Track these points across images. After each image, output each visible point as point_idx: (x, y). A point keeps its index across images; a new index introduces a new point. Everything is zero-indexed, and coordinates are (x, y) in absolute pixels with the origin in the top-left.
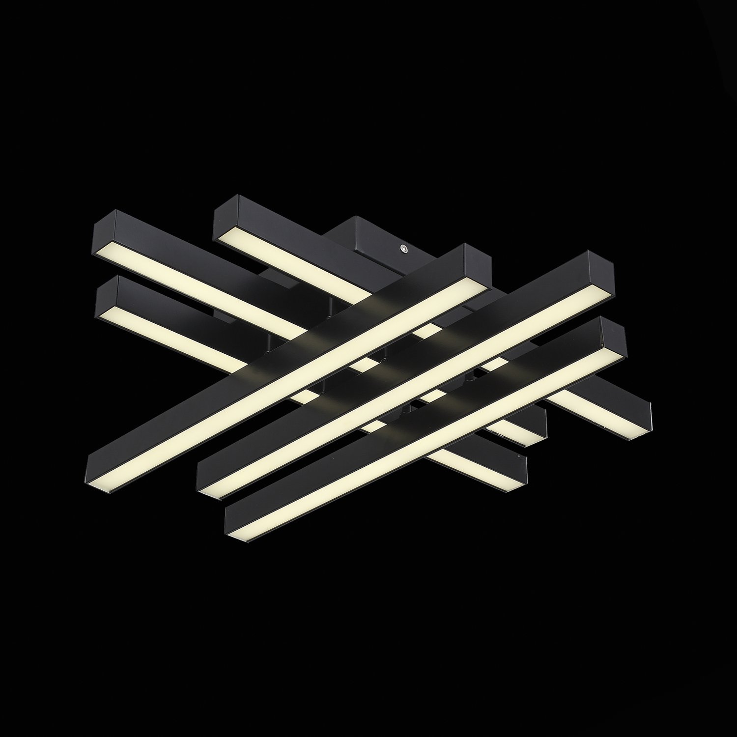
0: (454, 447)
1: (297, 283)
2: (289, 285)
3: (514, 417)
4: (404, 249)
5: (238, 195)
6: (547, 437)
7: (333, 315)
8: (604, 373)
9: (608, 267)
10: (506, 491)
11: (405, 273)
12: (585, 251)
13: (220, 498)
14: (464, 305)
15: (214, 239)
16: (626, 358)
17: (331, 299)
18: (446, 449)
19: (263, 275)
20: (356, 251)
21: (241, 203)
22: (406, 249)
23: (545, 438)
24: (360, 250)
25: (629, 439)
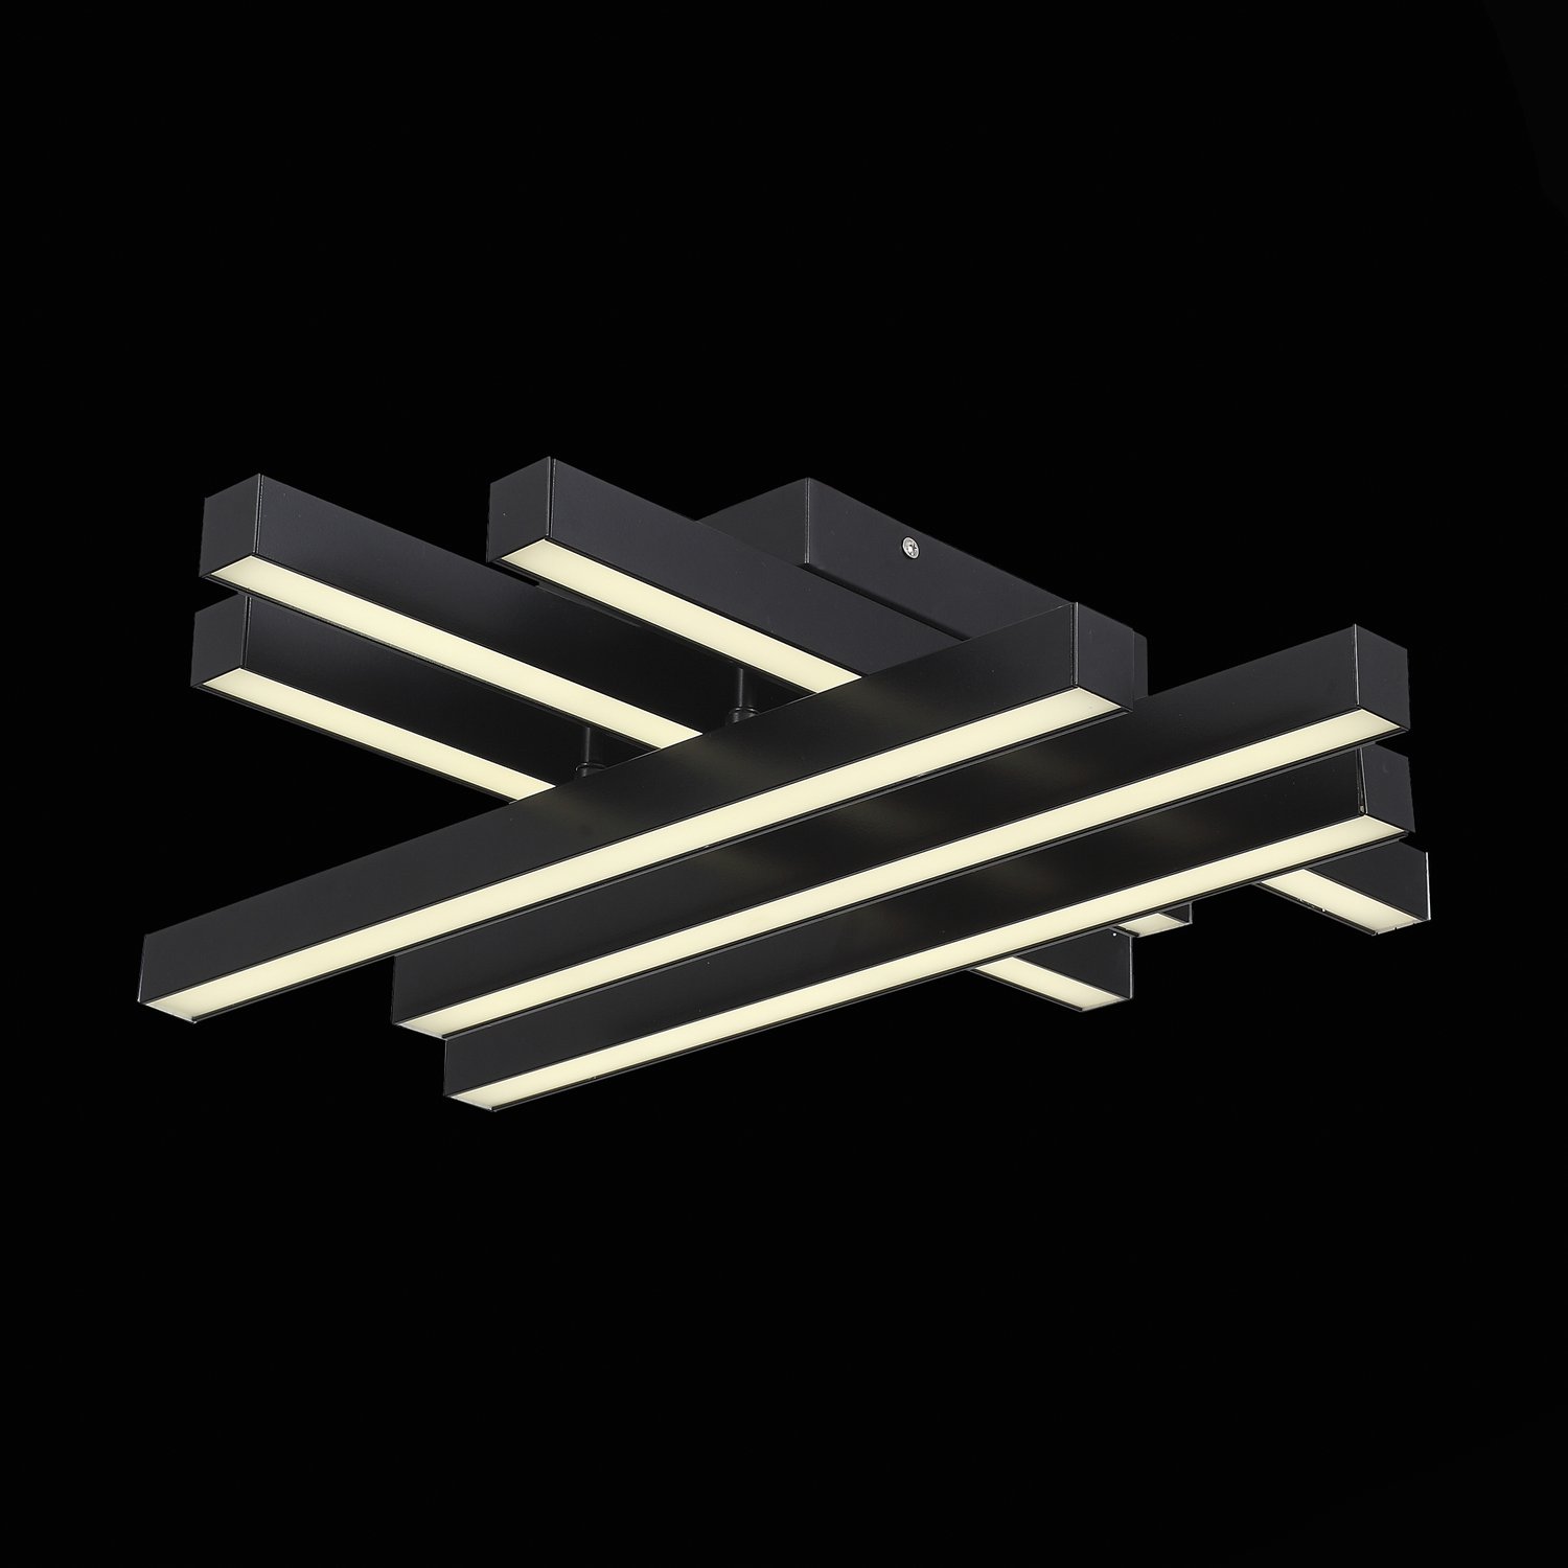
4: (910, 549)
5: (549, 457)
6: (1191, 922)
7: (745, 709)
9: (1396, 657)
10: (1081, 1009)
12: (1349, 626)
13: (443, 1036)
15: (492, 557)
16: (1411, 833)
17: (741, 675)
20: (807, 567)
22: (914, 548)
24: (813, 563)
25: (1374, 932)
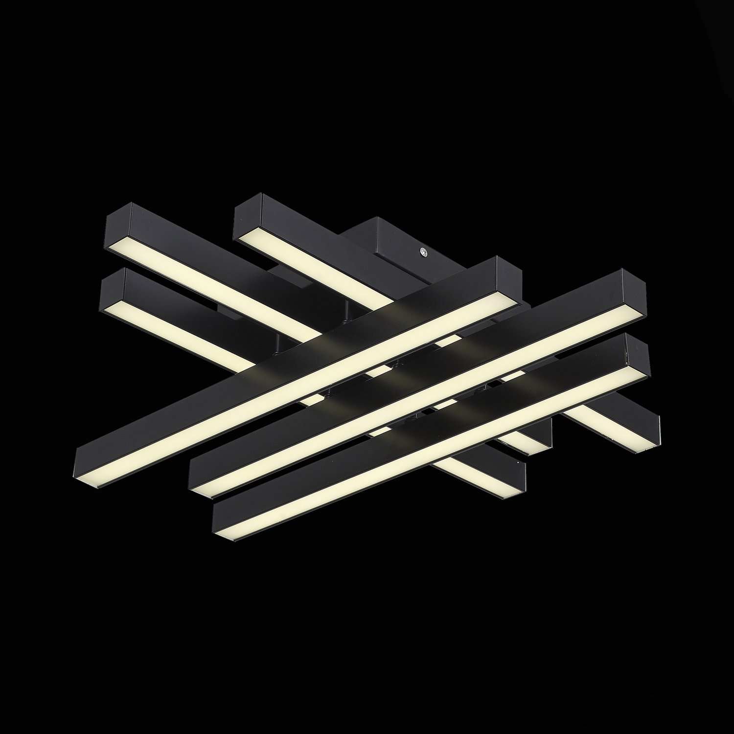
0: (462, 456)
1: (311, 283)
2: (302, 285)
3: (527, 430)
4: (424, 253)
5: (261, 193)
6: (552, 447)
7: (349, 319)
8: (626, 391)
9: (640, 286)
10: (503, 498)
11: (431, 282)
12: (619, 269)
13: (212, 497)
14: (491, 318)
15: (234, 239)
16: (649, 377)
17: (347, 302)
18: (453, 457)
19: (272, 271)
20: (377, 255)
21: (263, 202)
22: (425, 252)
23: (550, 448)
24: (380, 253)
25: (635, 452)
